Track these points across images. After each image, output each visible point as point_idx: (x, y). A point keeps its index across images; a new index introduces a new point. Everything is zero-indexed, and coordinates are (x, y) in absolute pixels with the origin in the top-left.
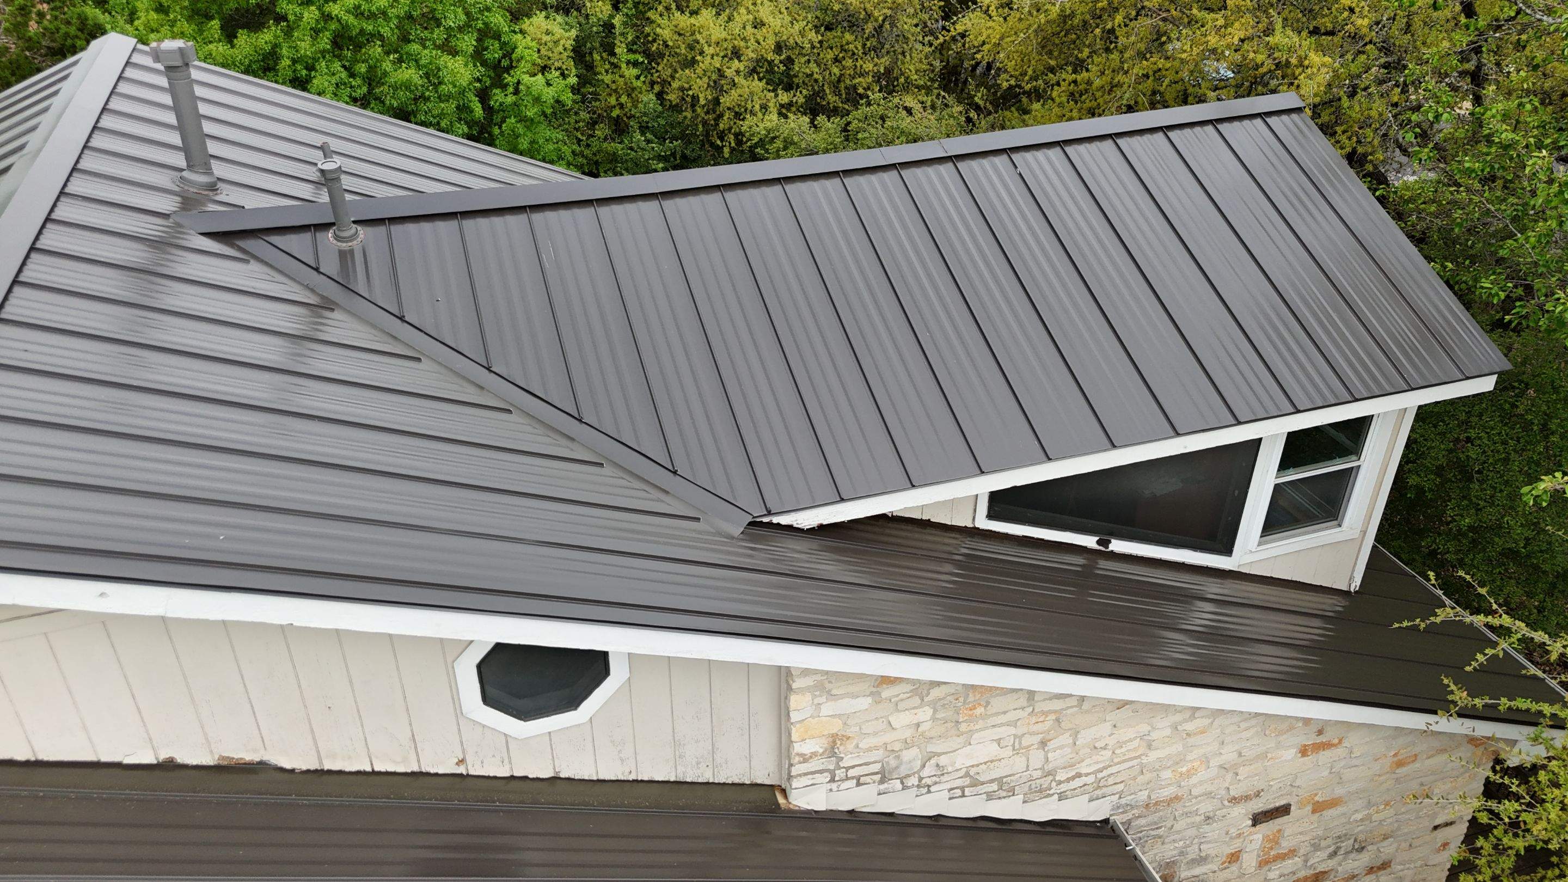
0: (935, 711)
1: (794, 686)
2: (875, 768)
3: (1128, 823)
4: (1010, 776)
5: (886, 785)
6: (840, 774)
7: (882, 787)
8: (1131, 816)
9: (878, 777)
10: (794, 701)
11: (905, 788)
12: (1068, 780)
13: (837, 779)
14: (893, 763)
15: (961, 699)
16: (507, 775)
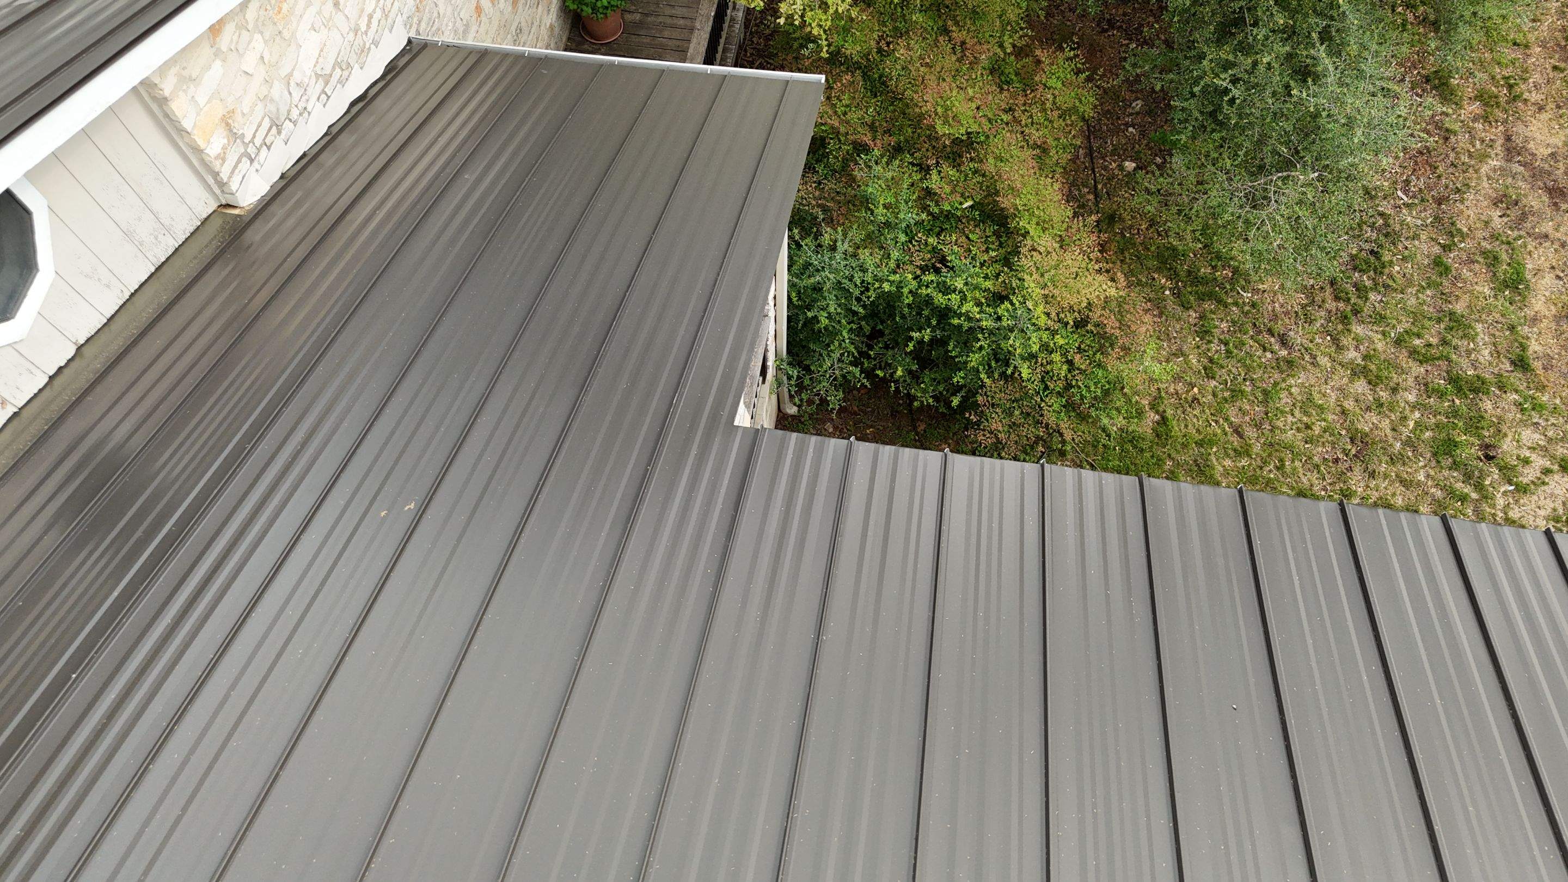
0: (262, 33)
1: (167, 94)
2: (266, 123)
3: (418, 33)
4: (339, 54)
5: (284, 133)
6: (251, 150)
7: (283, 136)
8: (416, 26)
9: (274, 129)
10: (177, 110)
11: (295, 123)
12: (368, 26)
13: (253, 156)
14: (272, 108)
15: (268, 7)
16: (46, 379)
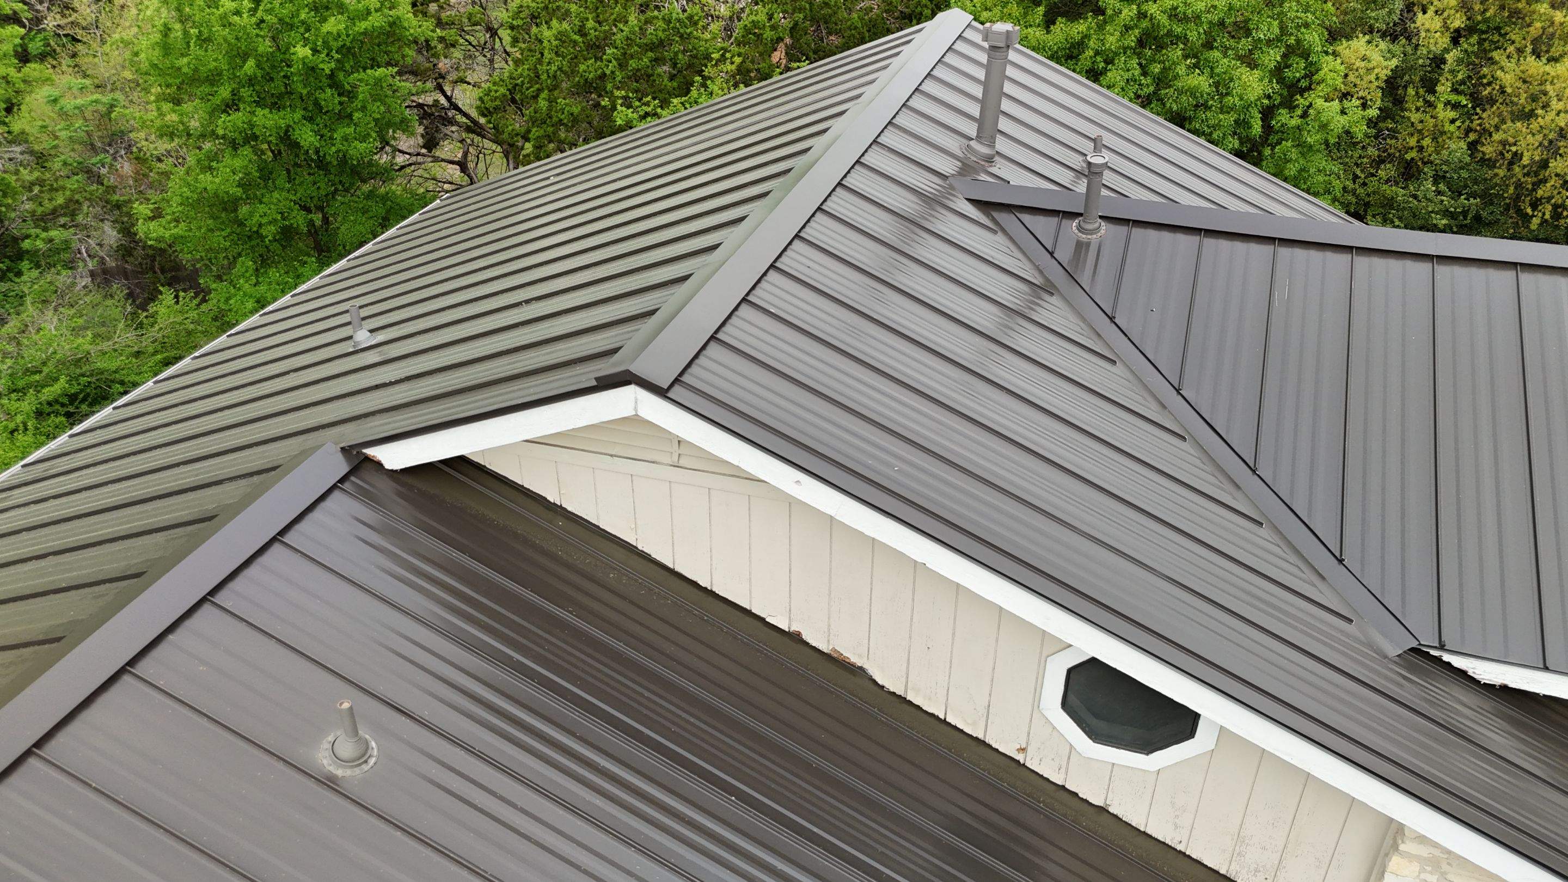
1: (1402, 847)
10: (1395, 862)
16: (1060, 783)
